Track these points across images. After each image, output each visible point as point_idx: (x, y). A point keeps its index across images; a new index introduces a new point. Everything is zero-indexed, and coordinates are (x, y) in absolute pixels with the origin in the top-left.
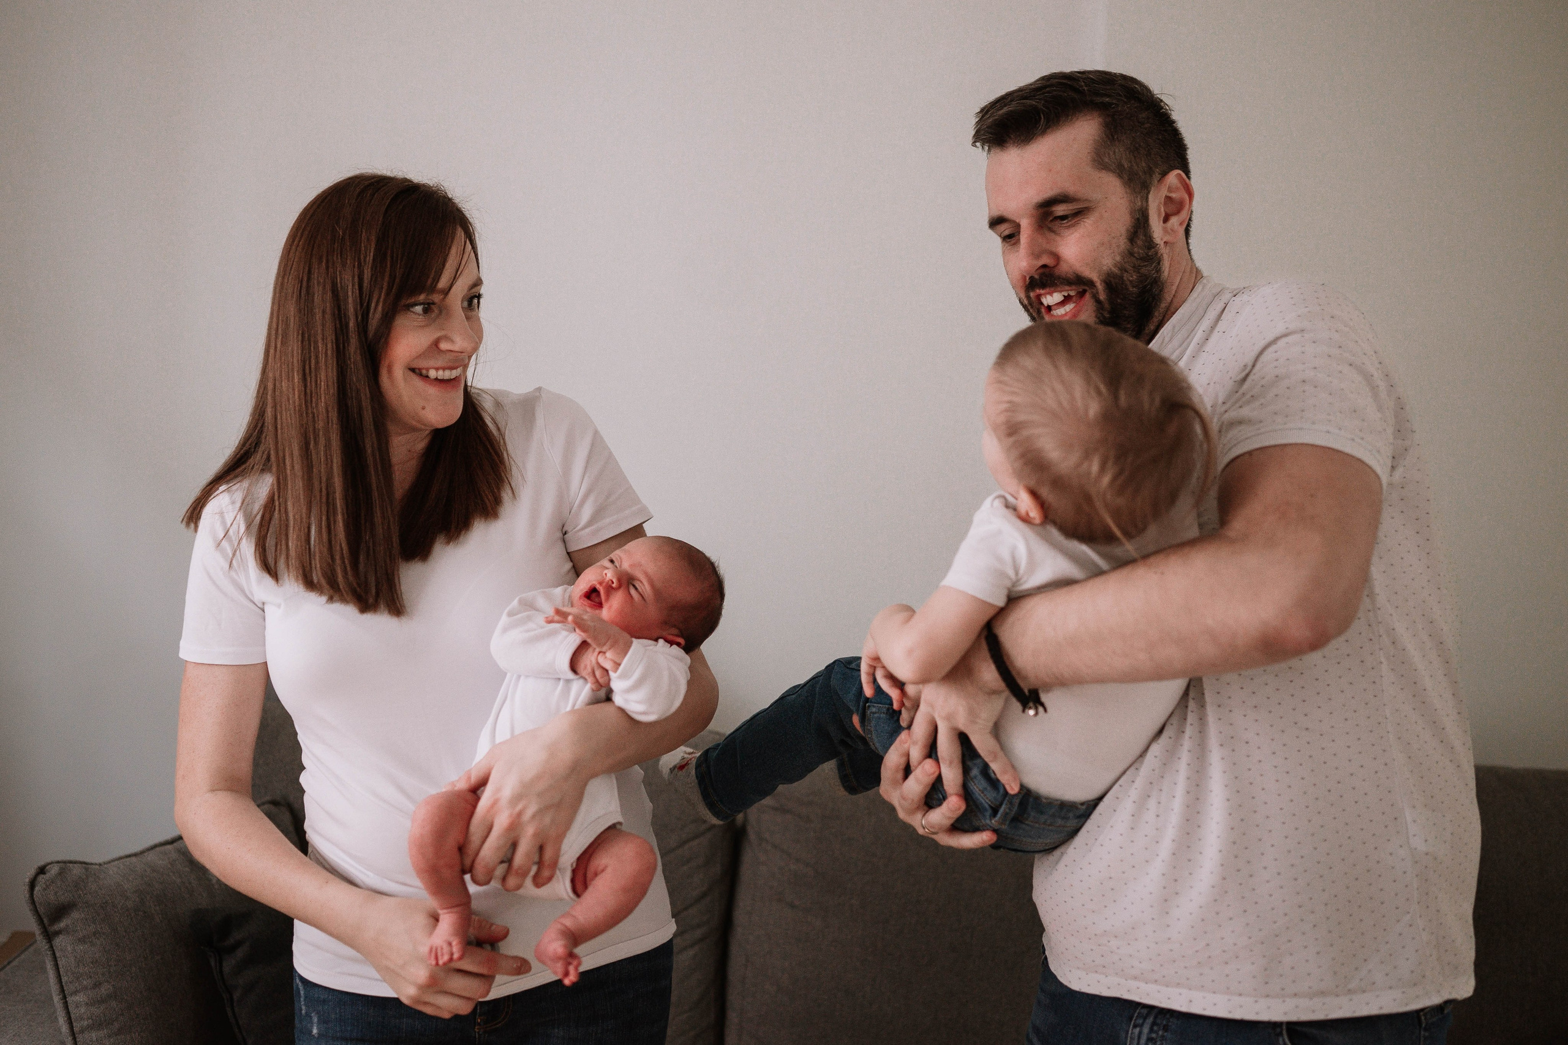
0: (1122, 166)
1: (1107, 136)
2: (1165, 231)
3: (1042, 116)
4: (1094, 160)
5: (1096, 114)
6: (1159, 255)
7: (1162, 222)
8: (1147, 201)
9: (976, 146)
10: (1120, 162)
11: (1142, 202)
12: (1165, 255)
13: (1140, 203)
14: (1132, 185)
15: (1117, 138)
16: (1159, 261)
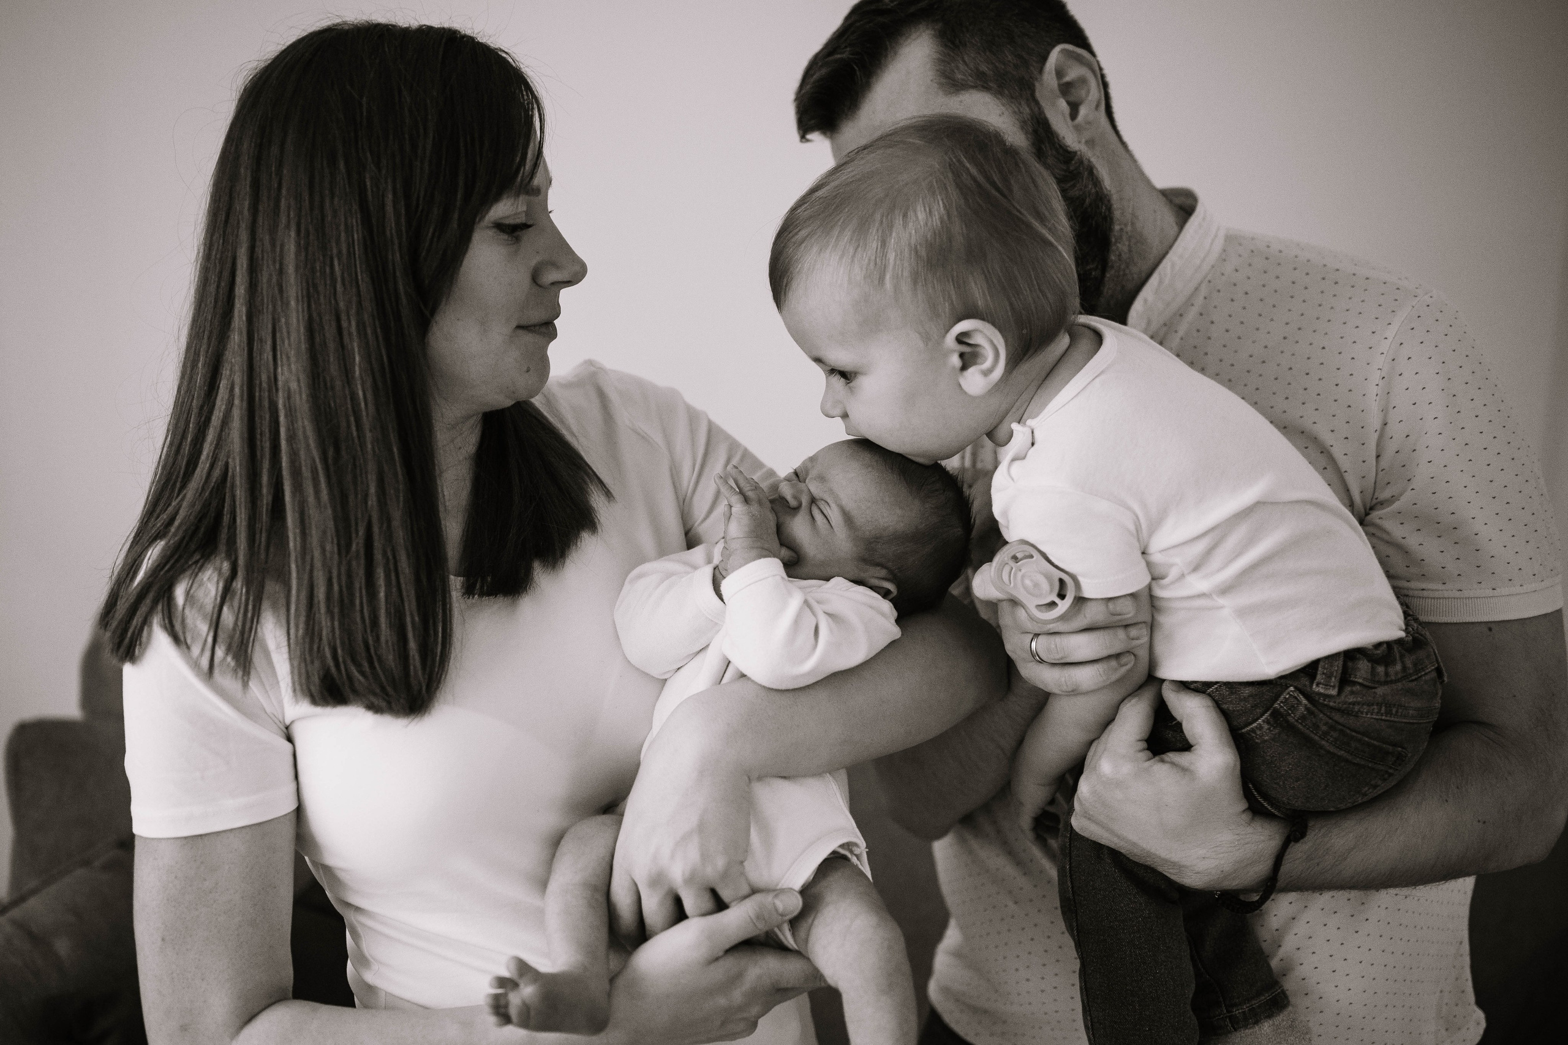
0: (983, 73)
1: (946, 46)
2: (1078, 129)
3: (855, 67)
4: (941, 85)
5: (922, 27)
6: (1086, 162)
7: (1068, 119)
8: (1037, 103)
9: (808, 141)
10: (977, 69)
11: (1029, 106)
12: (1092, 159)
13: (1027, 110)
14: (1006, 92)
15: (960, 42)
16: (1091, 170)
